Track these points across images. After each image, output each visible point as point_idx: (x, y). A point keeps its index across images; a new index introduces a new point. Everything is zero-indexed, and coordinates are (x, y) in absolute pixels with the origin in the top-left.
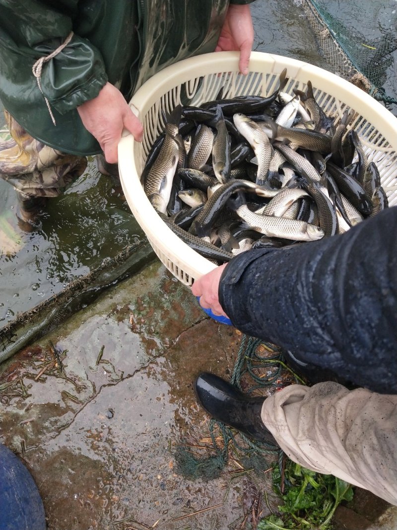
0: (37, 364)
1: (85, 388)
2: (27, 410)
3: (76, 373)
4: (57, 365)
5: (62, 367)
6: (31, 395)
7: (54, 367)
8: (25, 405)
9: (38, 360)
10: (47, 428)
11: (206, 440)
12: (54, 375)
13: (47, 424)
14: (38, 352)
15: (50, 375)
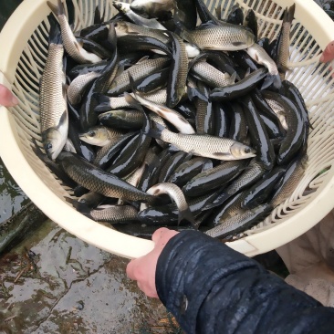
0: (15, 268)
1: (58, 285)
2: (10, 309)
3: (49, 274)
4: (32, 268)
5: (36, 269)
6: (12, 296)
7: (30, 269)
8: (8, 304)
9: (15, 265)
10: (27, 323)
11: (164, 321)
12: (30, 276)
13: (28, 319)
14: (14, 258)
15: (27, 277)
